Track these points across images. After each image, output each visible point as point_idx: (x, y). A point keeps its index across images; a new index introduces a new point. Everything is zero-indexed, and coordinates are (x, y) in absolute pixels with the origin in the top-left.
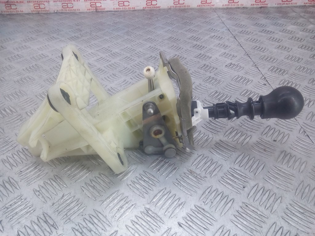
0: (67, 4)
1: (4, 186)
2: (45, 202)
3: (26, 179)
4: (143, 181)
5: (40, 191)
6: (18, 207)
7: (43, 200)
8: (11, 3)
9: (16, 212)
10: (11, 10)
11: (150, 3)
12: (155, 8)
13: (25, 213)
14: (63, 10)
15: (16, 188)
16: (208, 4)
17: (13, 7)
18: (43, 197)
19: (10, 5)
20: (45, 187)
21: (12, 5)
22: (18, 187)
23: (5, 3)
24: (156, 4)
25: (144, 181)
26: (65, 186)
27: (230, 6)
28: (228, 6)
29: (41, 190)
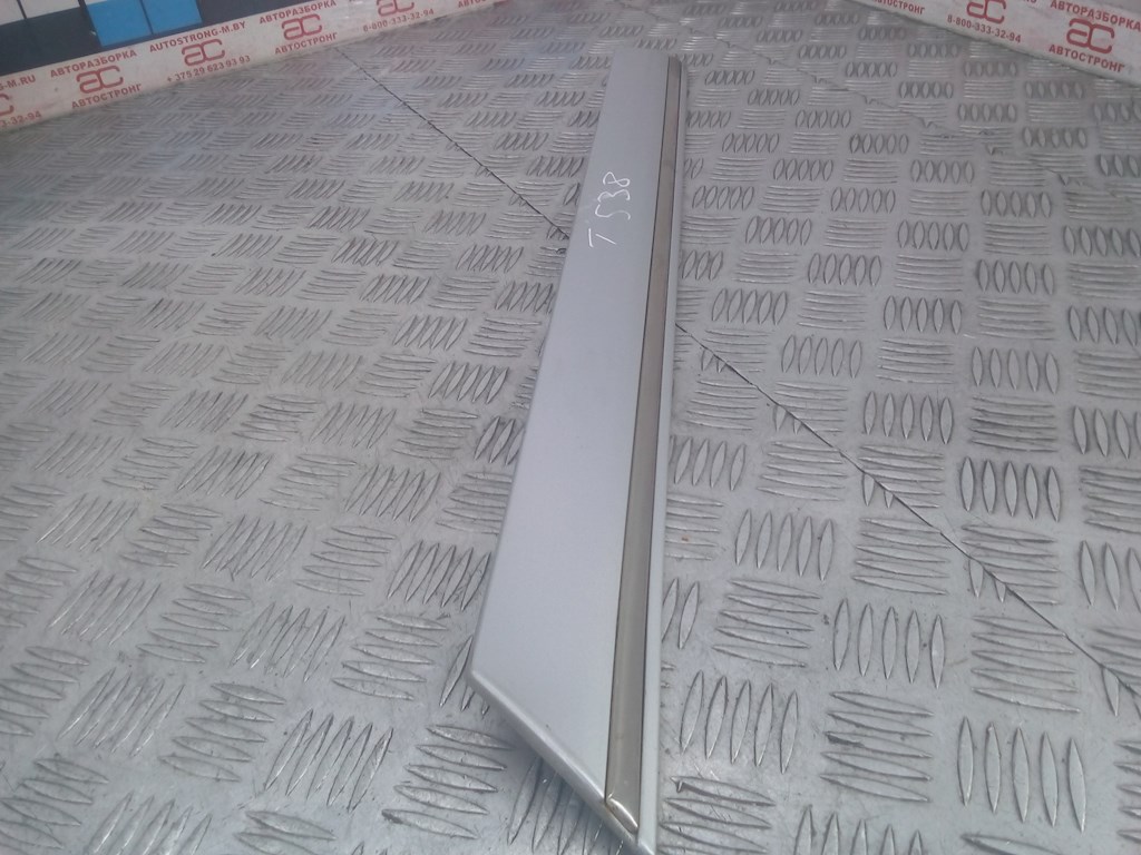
11: (94, 81)
12: (121, 95)
16: (312, 37)
24: (118, 80)
27: (390, 27)
28: (384, 29)
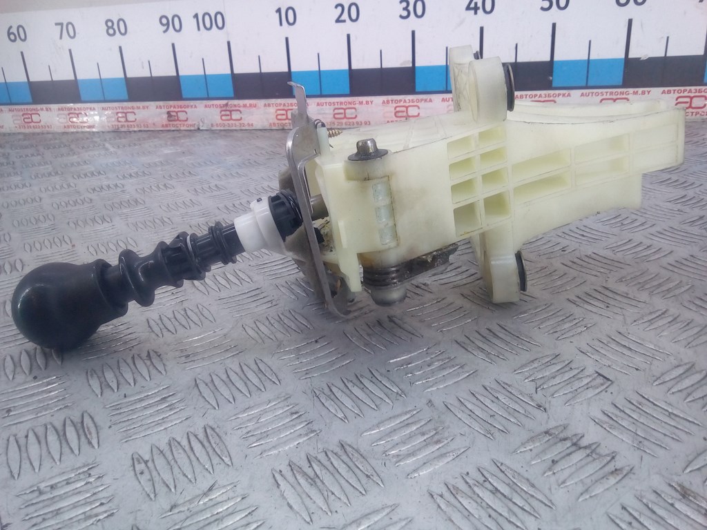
0: (345, 109)
1: (61, 433)
2: (152, 496)
3: (124, 424)
4: (491, 491)
5: (150, 464)
6: (70, 493)
7: (148, 489)
8: (233, 108)
9: (59, 509)
10: (231, 122)
13: (82, 516)
14: (334, 123)
15: (90, 443)
17: (234, 117)
18: (151, 480)
19: (231, 111)
20: (168, 454)
21: (233, 113)
22: (95, 442)
23: (221, 107)
25: (493, 493)
26: (227, 460)
29: (153, 460)
